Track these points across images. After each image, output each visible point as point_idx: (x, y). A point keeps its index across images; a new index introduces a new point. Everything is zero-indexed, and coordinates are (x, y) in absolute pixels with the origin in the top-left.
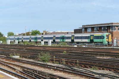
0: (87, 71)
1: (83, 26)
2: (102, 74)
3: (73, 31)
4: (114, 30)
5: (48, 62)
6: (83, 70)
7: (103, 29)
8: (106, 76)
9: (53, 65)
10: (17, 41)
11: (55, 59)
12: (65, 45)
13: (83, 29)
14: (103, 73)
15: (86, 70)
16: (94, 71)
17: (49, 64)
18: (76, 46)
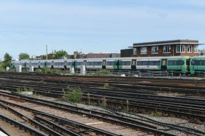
0: (143, 119)
1: (134, 45)
2: (168, 124)
3: (120, 53)
4: (182, 51)
5: (79, 102)
6: (136, 117)
7: (164, 49)
8: (176, 129)
9: (86, 107)
10: (33, 67)
11: (89, 98)
12: (106, 73)
13: (135, 50)
14: (171, 123)
15: (142, 117)
16: (155, 119)
17: (80, 105)
18: (124, 75)
